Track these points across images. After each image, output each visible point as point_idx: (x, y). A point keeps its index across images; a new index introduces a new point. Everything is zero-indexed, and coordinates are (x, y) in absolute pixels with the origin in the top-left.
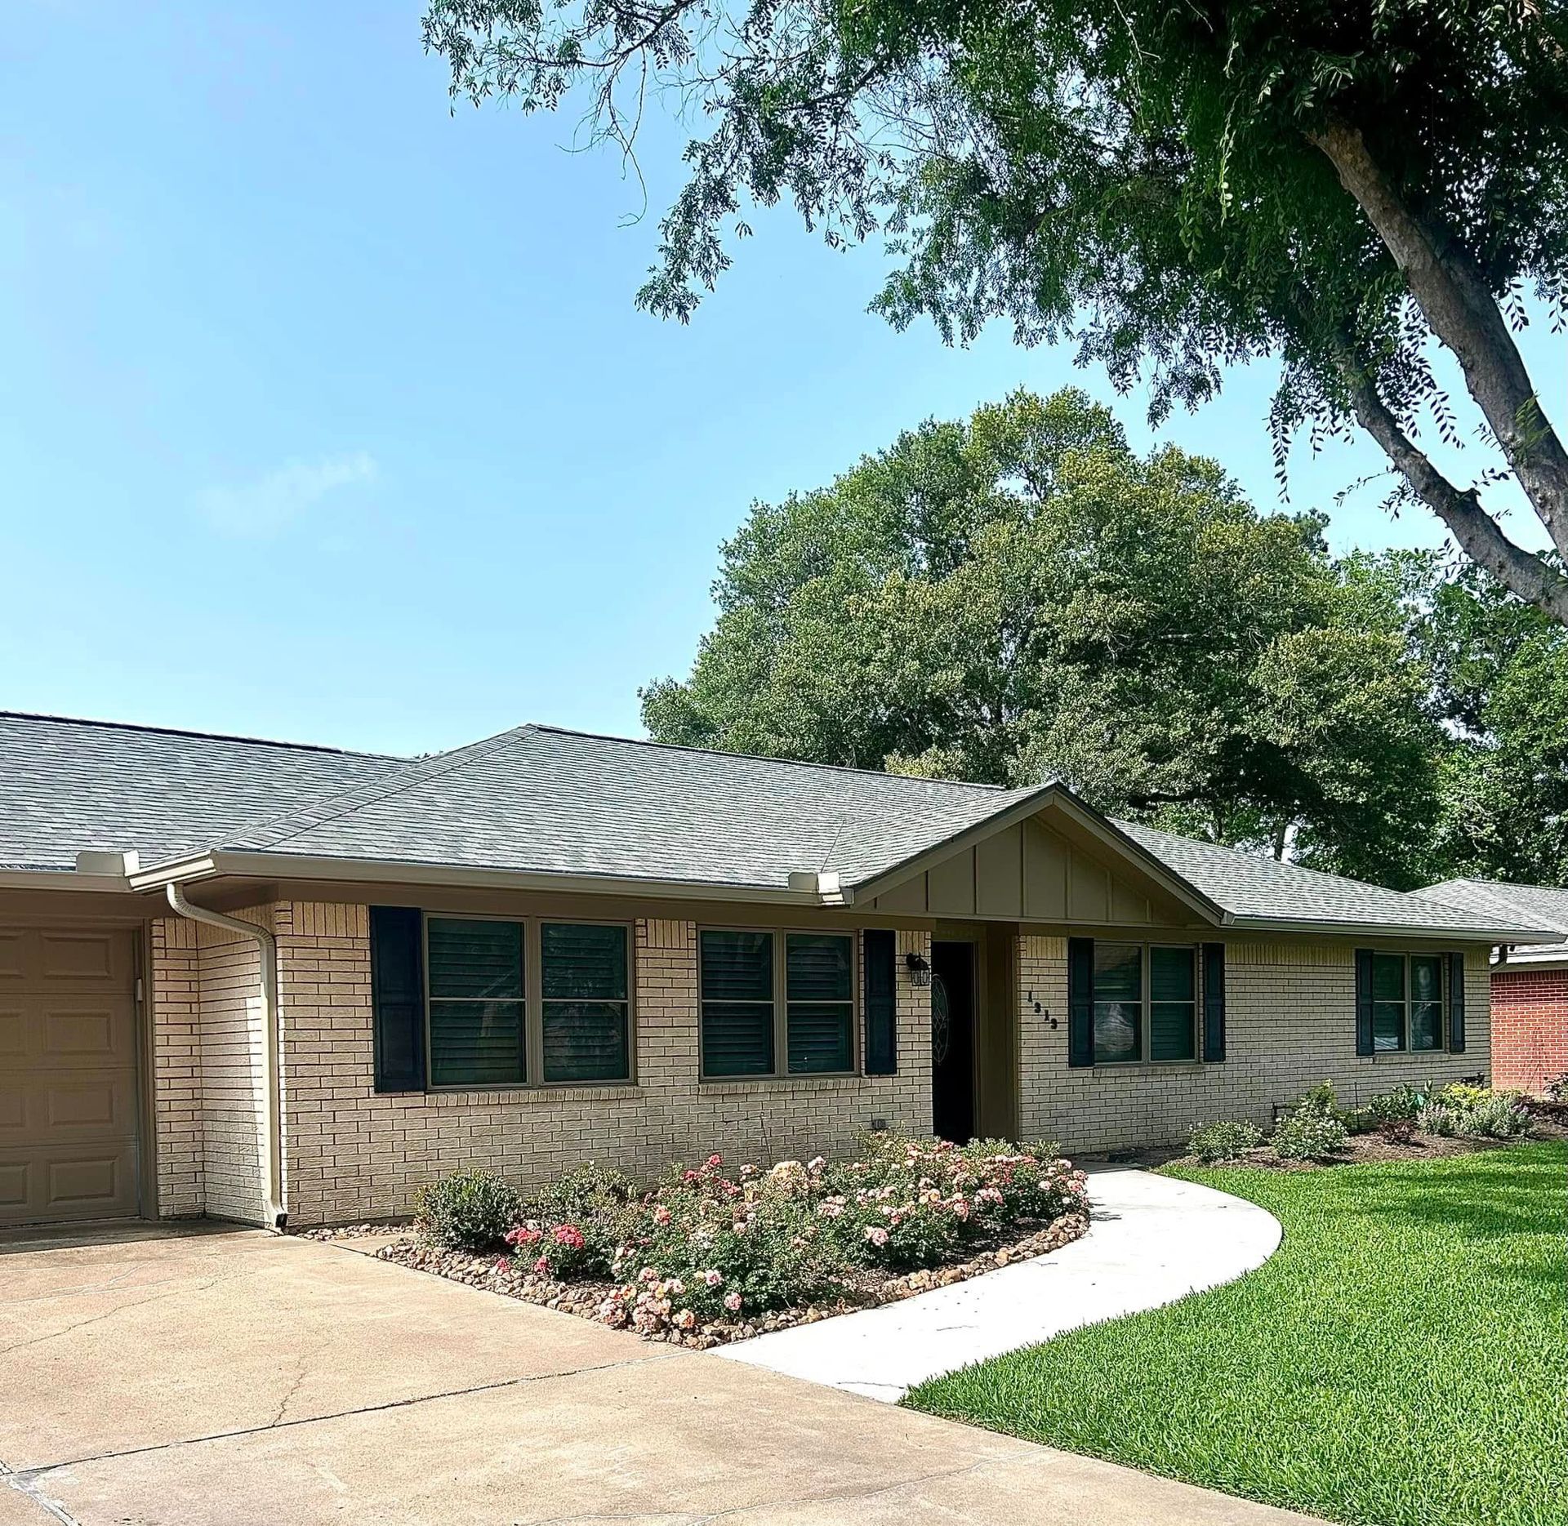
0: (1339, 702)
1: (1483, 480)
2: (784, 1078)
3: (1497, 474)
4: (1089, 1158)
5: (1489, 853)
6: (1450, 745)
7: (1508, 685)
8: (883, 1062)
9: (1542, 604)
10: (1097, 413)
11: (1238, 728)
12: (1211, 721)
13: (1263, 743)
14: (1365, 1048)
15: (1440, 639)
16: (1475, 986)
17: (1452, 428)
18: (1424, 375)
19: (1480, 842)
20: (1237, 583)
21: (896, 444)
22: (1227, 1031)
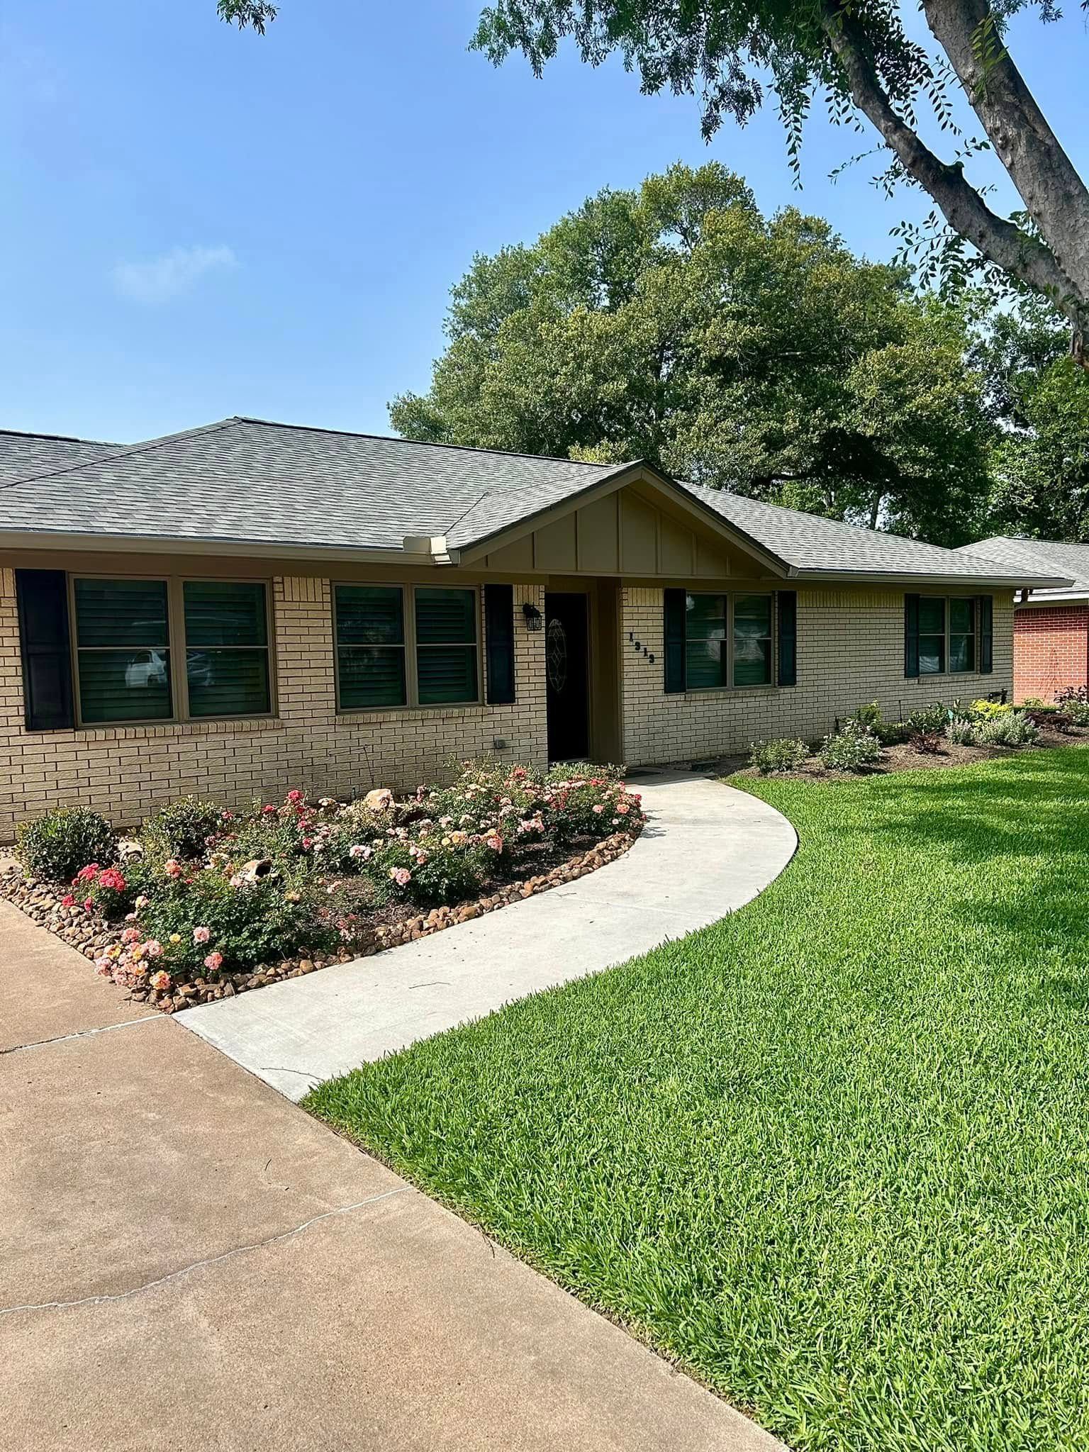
0: (911, 402)
1: (966, 150)
2: (413, 709)
3: (978, 143)
4: (678, 766)
5: (1028, 517)
6: (1002, 438)
7: (1046, 390)
8: (503, 692)
9: (1019, 271)
10: (733, 181)
11: (835, 423)
12: (815, 418)
13: (854, 433)
14: (912, 671)
15: (997, 357)
16: (1001, 619)
17: (949, 114)
18: (923, 65)
19: (1023, 509)
20: (836, 311)
21: (583, 207)
22: (798, 661)
